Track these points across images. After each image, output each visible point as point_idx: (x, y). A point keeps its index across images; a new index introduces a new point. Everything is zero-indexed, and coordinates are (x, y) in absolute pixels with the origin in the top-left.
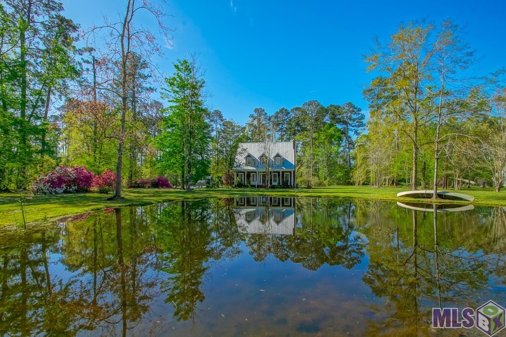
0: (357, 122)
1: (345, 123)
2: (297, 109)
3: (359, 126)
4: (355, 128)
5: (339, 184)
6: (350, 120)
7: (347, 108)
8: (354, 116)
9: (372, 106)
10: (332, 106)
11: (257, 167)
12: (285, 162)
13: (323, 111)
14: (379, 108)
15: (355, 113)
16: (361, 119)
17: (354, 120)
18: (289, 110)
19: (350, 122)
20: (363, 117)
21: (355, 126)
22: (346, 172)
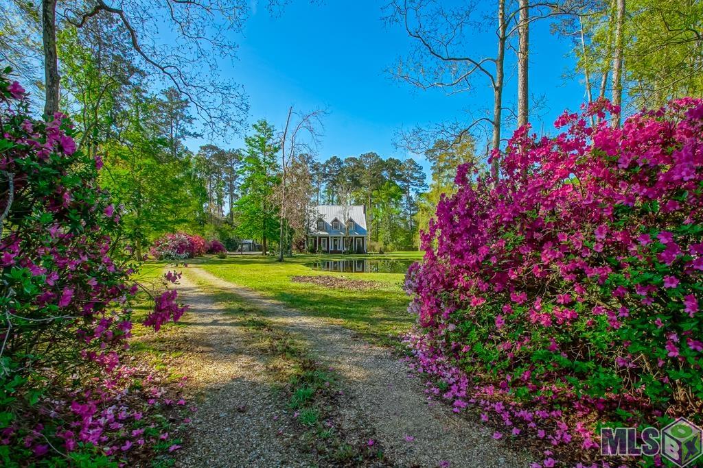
0: (419, 181)
1: (405, 180)
2: (353, 159)
3: (420, 186)
4: (416, 187)
5: (399, 249)
6: (412, 178)
7: (408, 165)
8: (416, 175)
9: (433, 168)
10: (391, 159)
11: (329, 232)
12: (357, 227)
13: (382, 165)
14: (441, 170)
15: (417, 172)
16: (422, 179)
17: (415, 178)
18: (343, 159)
19: (412, 181)
20: (424, 177)
21: (416, 185)
22: (407, 236)
